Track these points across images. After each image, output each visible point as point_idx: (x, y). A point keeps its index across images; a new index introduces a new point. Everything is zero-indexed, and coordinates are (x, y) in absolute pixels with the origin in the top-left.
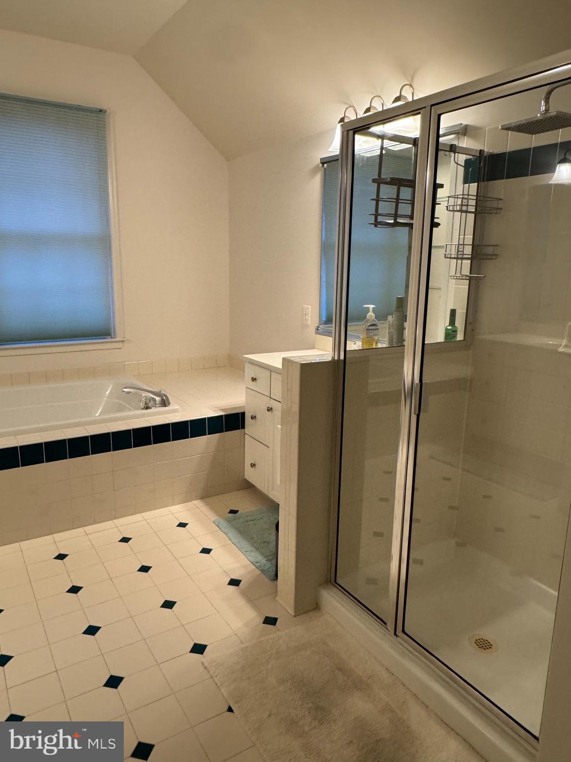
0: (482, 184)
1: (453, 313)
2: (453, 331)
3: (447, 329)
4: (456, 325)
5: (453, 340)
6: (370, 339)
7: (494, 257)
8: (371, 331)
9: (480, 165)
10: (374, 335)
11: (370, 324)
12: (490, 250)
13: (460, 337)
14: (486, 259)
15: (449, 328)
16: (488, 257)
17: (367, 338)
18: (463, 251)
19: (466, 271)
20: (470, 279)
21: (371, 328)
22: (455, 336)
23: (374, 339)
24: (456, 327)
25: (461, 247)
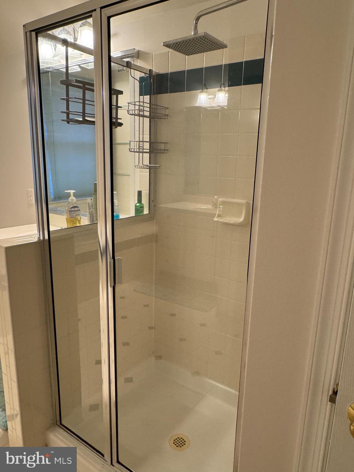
0: (153, 96)
1: (140, 193)
2: (141, 208)
3: (136, 206)
4: (142, 203)
5: (141, 214)
6: (73, 219)
7: (166, 152)
8: (73, 212)
9: (150, 81)
10: (76, 215)
11: (73, 206)
12: (162, 147)
13: (146, 211)
14: (160, 153)
15: (138, 205)
16: (162, 152)
17: (70, 218)
18: (143, 147)
19: (147, 162)
20: (150, 168)
21: (73, 209)
22: (142, 211)
23: (77, 219)
24: (143, 204)
25: (141, 143)
